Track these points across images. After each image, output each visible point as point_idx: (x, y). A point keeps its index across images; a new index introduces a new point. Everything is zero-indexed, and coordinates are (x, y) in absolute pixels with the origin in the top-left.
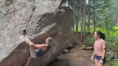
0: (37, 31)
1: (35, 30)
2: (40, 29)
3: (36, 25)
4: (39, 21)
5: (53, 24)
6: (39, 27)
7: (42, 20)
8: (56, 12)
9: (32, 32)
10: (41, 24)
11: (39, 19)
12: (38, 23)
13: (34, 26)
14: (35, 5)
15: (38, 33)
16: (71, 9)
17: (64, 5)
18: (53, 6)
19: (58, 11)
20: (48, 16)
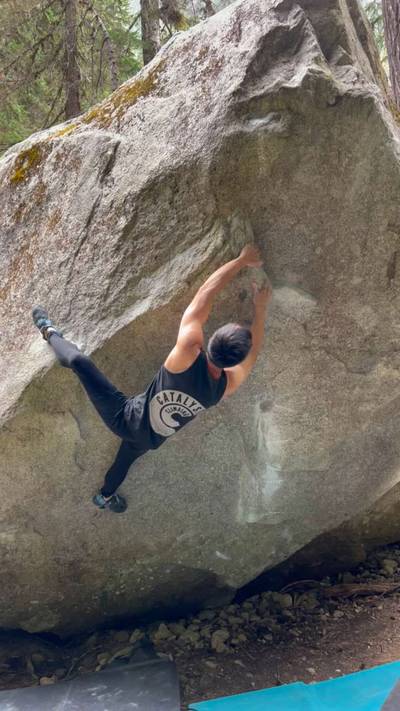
0: (111, 298)
1: (105, 296)
2: (132, 283)
3: (109, 267)
4: (123, 239)
6: (127, 276)
7: (140, 226)
8: (213, 146)
9: (91, 307)
10: (133, 256)
11: (122, 222)
12: (118, 248)
13: (99, 273)
14: (117, 137)
15: (118, 314)
16: (347, 95)
17: (275, 79)
18: (201, 108)
19: (227, 139)
20: (168, 192)
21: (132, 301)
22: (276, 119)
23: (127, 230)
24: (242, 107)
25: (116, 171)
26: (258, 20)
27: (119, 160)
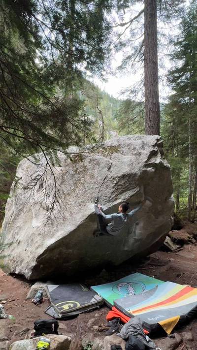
1: (110, 197)
2: (117, 195)
3: (111, 191)
4: (115, 185)
5: (135, 190)
6: (116, 194)
7: (119, 183)
8: (140, 171)
9: (106, 199)
10: (117, 189)
11: (115, 182)
12: (113, 187)
13: (108, 192)
14: (111, 161)
15: (113, 202)
16: (166, 166)
17: (153, 161)
18: (137, 162)
19: (143, 171)
20: (127, 178)
21: (116, 199)
22: (153, 168)
23: (116, 184)
24: (147, 165)
25: (112, 169)
26: (149, 147)
27: (112, 167)
